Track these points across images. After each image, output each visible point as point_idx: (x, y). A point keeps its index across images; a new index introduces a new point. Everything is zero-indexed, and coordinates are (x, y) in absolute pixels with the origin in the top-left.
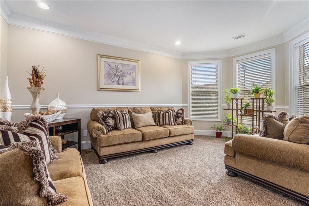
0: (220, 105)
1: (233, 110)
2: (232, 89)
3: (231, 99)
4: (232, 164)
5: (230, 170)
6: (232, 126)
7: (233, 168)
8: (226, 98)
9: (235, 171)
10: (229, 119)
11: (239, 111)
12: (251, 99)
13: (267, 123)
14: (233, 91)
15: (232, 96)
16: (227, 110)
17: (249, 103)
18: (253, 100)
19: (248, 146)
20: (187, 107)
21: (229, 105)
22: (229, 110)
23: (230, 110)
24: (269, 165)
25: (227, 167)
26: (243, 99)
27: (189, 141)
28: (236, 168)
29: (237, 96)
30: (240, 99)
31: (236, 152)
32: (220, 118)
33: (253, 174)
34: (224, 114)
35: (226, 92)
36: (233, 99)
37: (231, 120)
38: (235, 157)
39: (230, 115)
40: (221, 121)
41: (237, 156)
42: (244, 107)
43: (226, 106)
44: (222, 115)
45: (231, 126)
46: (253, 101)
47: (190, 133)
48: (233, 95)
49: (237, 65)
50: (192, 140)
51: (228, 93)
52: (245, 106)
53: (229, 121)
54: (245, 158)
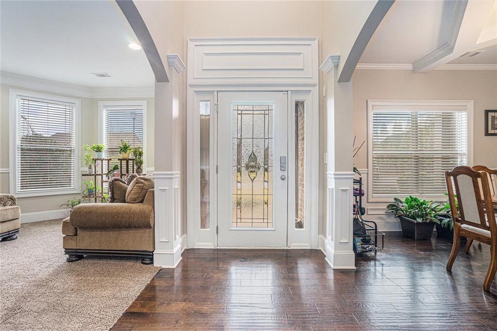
0: (79, 169)
1: (96, 175)
2: (94, 145)
3: (93, 159)
4: (73, 245)
5: (72, 254)
6: (96, 198)
7: (74, 249)
8: (85, 158)
9: (77, 252)
10: (91, 189)
11: (104, 176)
12: (119, 159)
13: (112, 188)
14: (95, 148)
15: (96, 155)
16: (88, 175)
17: (117, 165)
18: (121, 161)
19: (88, 216)
20: (9, 173)
21: (90, 167)
22: (90, 175)
23: (92, 175)
24: (112, 232)
25: (67, 251)
26: (111, 160)
27: (8, 234)
28: (78, 248)
29: (101, 155)
30: (106, 160)
31: (78, 229)
32: (79, 188)
33: (97, 249)
34: (84, 182)
35: (86, 150)
36: (95, 160)
37: (94, 190)
38: (76, 235)
39: (92, 182)
40: (80, 192)
41: (78, 232)
42: (111, 171)
43: (86, 170)
44: (82, 183)
45: (94, 199)
46: (121, 163)
47: (10, 218)
48: (96, 153)
49: (104, 111)
50: (17, 231)
51: (89, 151)
52: (112, 168)
53: (90, 191)
54: (88, 232)
